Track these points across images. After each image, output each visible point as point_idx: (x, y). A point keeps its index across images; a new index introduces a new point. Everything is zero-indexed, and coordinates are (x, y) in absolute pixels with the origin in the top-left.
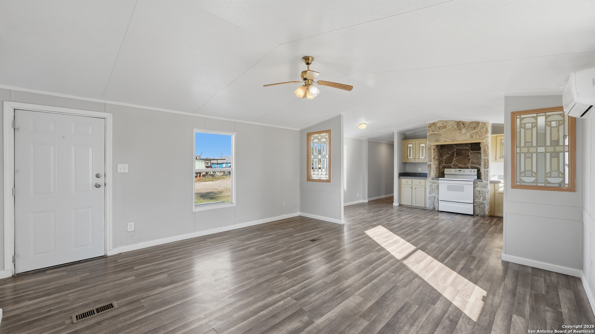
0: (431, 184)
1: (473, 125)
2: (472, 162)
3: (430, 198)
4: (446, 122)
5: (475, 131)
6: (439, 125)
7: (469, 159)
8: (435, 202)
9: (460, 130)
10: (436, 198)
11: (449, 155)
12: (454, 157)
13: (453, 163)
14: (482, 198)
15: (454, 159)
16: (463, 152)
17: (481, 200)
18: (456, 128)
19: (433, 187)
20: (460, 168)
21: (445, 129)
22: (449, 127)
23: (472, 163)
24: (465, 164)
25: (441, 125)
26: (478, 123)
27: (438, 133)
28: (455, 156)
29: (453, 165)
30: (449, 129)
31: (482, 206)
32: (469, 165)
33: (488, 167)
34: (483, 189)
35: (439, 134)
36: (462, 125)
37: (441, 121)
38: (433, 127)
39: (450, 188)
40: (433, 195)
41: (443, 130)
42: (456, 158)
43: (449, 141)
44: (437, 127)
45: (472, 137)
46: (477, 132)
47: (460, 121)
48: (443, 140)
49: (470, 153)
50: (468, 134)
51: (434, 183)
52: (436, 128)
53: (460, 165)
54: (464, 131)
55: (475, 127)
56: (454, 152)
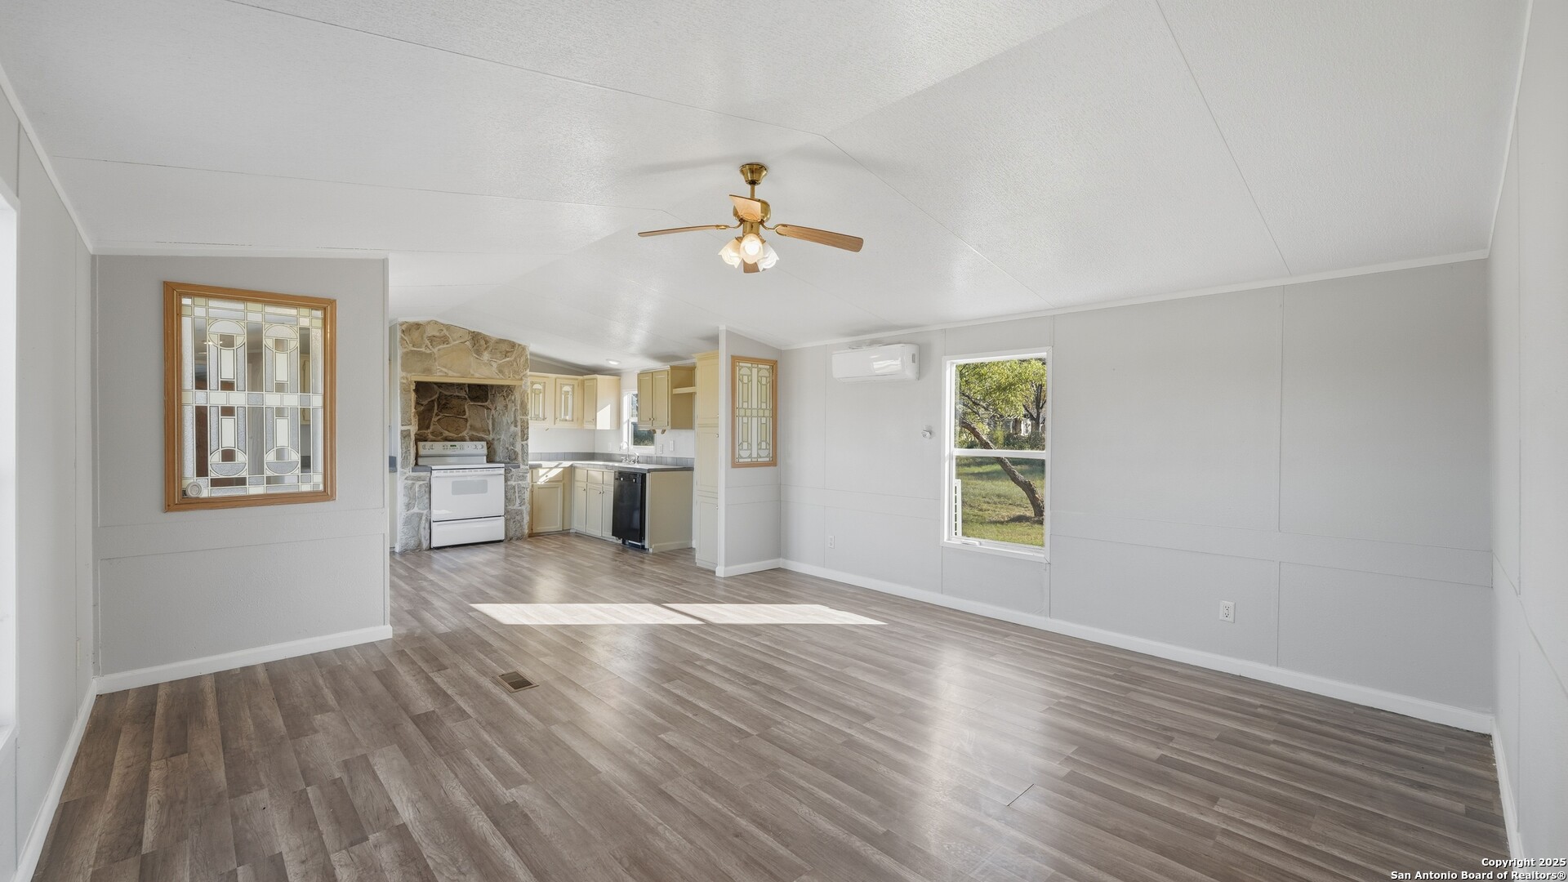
0: (411, 482)
1: (505, 347)
2: (471, 426)
3: (408, 521)
4: (448, 327)
5: (508, 359)
6: (430, 331)
7: (466, 420)
8: (422, 526)
9: (478, 352)
10: (424, 518)
11: (422, 408)
12: (434, 414)
13: (432, 427)
14: (518, 501)
15: (435, 419)
16: (455, 402)
17: (517, 506)
18: (470, 347)
19: (417, 490)
20: (446, 439)
21: (445, 346)
22: (454, 341)
23: (473, 428)
24: (458, 430)
25: (437, 334)
26: (513, 345)
27: (428, 351)
28: (436, 411)
29: (432, 433)
30: (454, 345)
31: (518, 518)
32: (464, 434)
33: (527, 439)
34: (520, 482)
35: (431, 354)
36: (482, 342)
37: (436, 322)
38: (416, 334)
39: (459, 489)
40: (416, 510)
41: (441, 347)
42: (437, 415)
43: (455, 374)
44: (425, 336)
45: (501, 371)
46: (510, 364)
47: (479, 334)
48: (441, 371)
49: (468, 406)
50: (495, 365)
51: (419, 479)
52: (422, 339)
53: (446, 433)
54: (486, 356)
55: (507, 352)
56: (433, 401)
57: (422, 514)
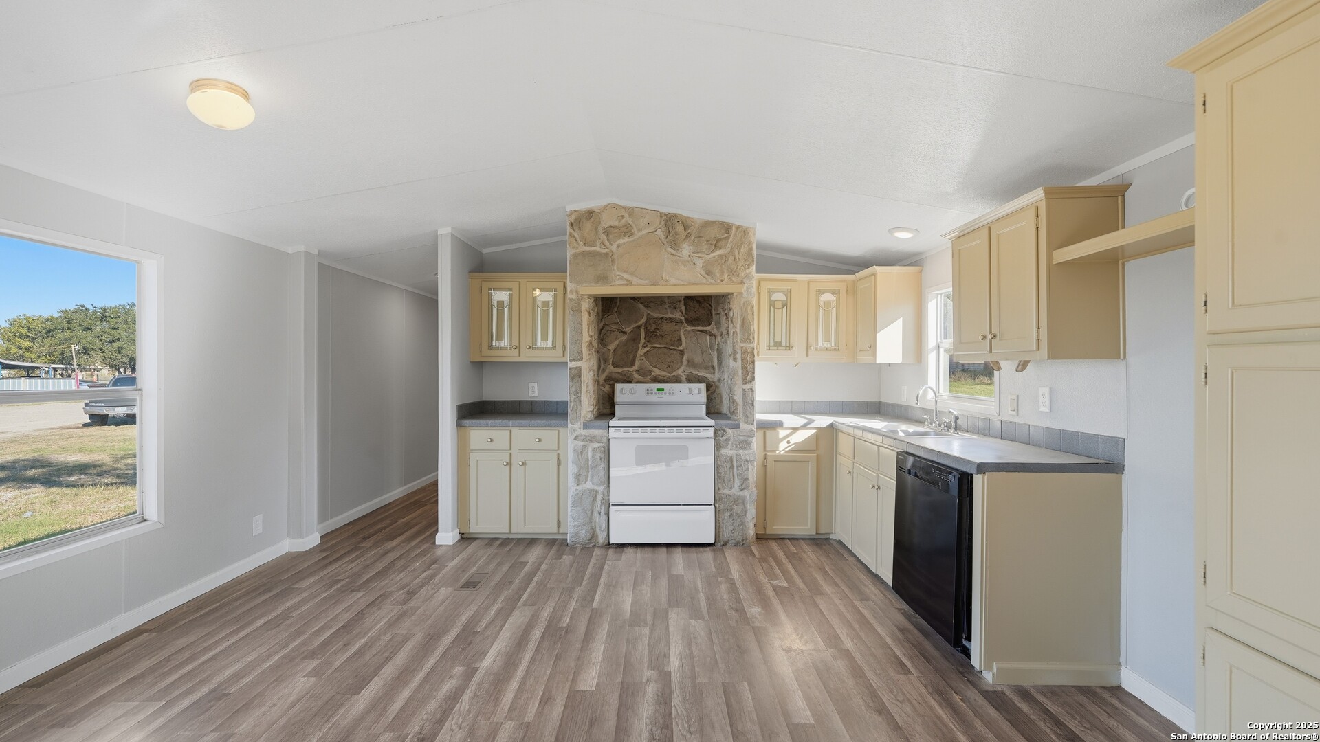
0: (582, 443)
1: (713, 233)
3: (578, 499)
4: (631, 211)
5: (719, 252)
6: (608, 220)
7: (682, 353)
8: (597, 509)
9: (675, 245)
10: (599, 498)
12: (641, 345)
13: (637, 364)
14: (737, 483)
15: (641, 352)
16: (667, 327)
17: (735, 490)
18: (663, 237)
19: (590, 455)
20: (657, 380)
21: (626, 239)
22: (640, 230)
24: (671, 367)
25: (615, 223)
26: (727, 228)
27: (605, 251)
28: (642, 340)
29: (638, 371)
30: (640, 237)
31: (738, 509)
32: (681, 372)
33: (753, 379)
34: (741, 451)
35: (607, 254)
36: (680, 228)
37: (615, 206)
38: (588, 226)
39: (644, 456)
40: (588, 485)
41: (621, 241)
42: (644, 346)
43: (641, 282)
44: (600, 229)
45: (709, 272)
46: (723, 259)
47: (675, 215)
48: (622, 278)
49: (684, 332)
50: (700, 263)
51: (592, 439)
52: (596, 229)
53: (657, 372)
54: (686, 249)
55: (718, 240)
57: (597, 492)
